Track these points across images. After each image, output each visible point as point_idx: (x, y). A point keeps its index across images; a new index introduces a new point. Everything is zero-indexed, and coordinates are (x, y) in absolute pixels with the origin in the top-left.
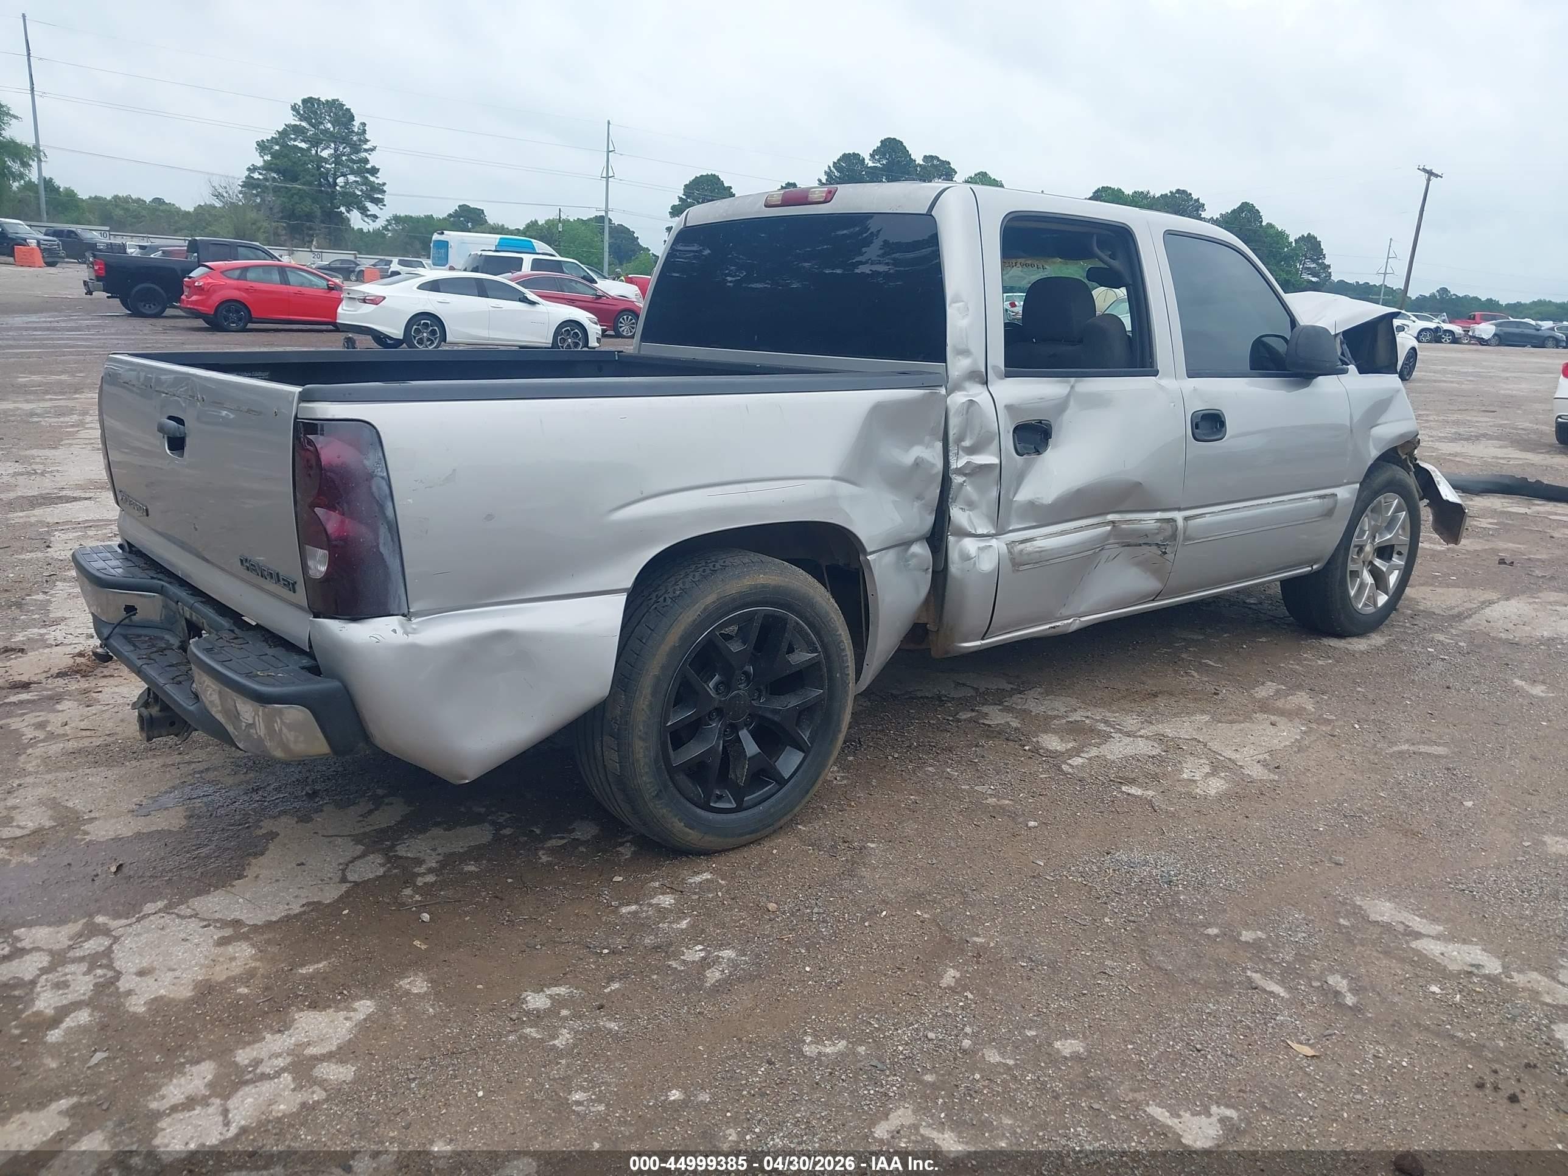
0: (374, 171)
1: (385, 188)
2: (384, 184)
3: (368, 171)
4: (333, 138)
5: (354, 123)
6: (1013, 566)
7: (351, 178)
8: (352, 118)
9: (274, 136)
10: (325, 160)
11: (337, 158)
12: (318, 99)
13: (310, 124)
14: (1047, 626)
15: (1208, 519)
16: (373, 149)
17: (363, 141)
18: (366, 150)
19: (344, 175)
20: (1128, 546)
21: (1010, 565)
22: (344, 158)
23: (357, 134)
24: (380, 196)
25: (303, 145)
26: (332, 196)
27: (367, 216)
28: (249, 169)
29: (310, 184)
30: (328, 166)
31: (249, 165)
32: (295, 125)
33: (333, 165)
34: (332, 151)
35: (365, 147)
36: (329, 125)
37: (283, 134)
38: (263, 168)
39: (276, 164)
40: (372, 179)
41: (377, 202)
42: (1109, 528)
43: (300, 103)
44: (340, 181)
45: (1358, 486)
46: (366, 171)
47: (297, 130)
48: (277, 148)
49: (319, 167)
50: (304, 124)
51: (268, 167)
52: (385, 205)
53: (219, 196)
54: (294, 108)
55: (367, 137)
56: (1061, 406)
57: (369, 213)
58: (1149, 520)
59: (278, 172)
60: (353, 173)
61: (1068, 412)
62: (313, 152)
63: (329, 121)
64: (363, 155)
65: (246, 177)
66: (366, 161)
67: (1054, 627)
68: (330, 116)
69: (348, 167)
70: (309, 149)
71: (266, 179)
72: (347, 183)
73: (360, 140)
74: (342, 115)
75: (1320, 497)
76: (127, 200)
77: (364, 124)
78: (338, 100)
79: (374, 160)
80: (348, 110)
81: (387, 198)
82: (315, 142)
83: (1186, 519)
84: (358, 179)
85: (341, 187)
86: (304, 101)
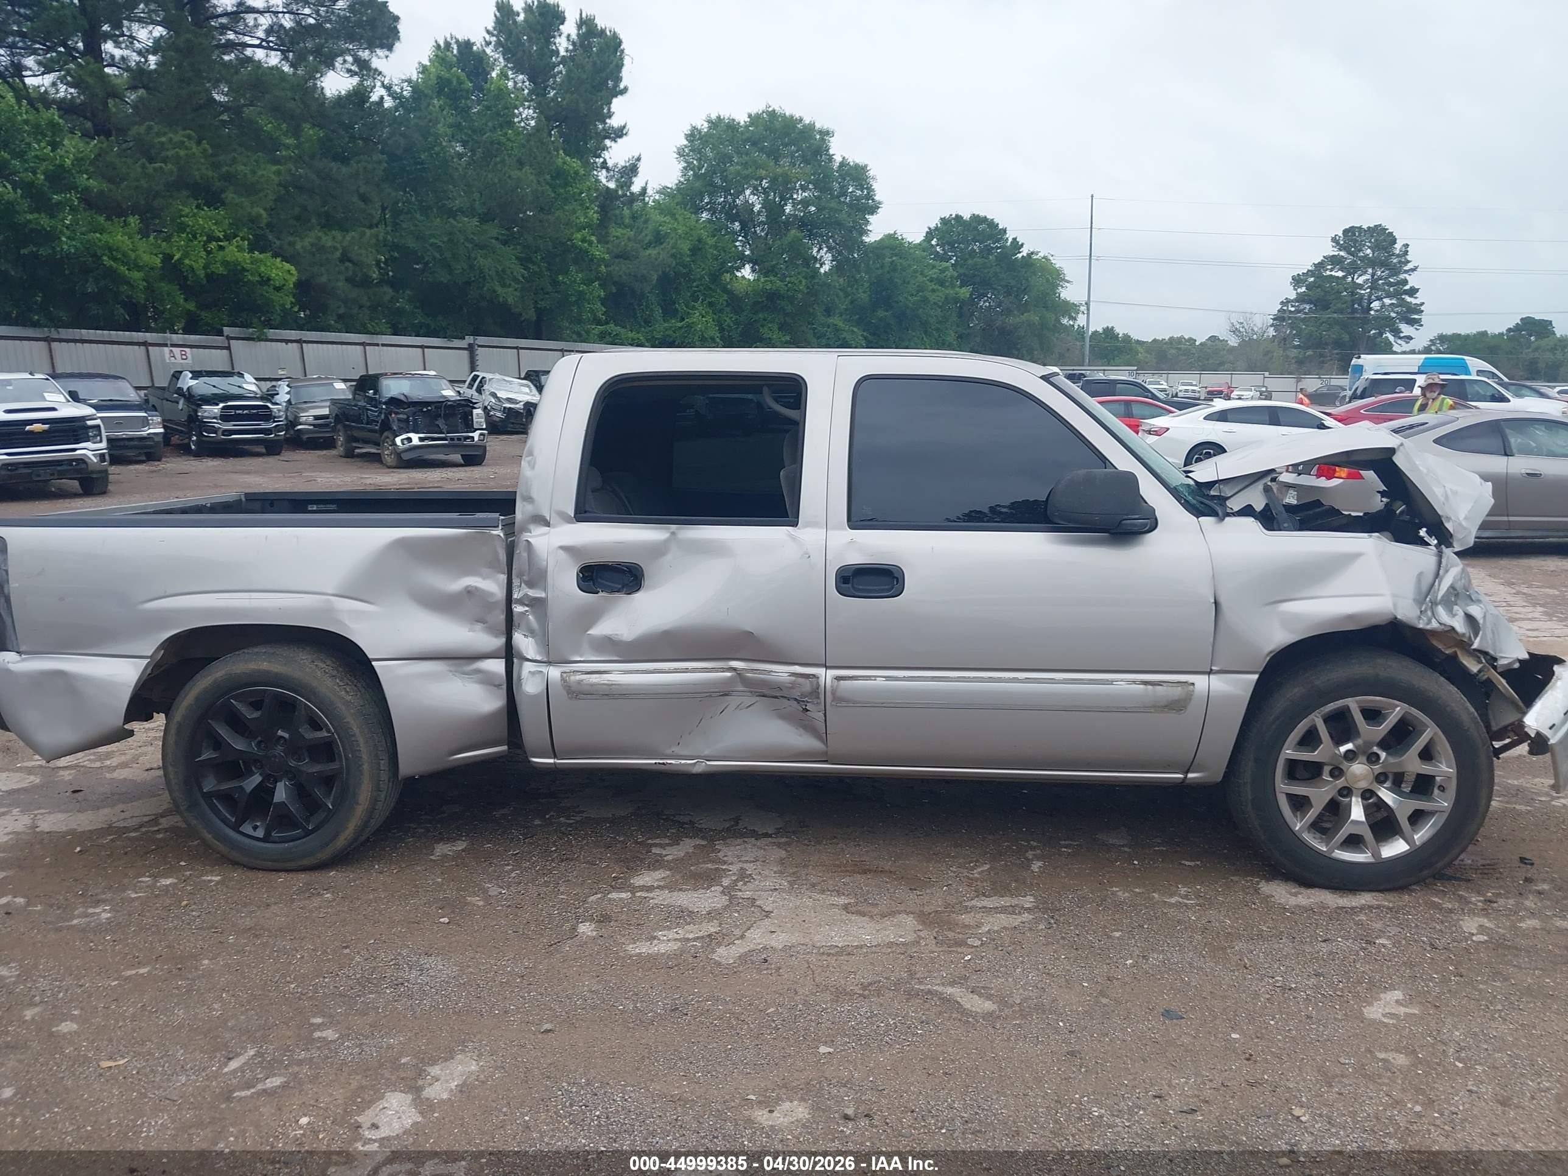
0: (1413, 292)
1: (1422, 308)
2: (1423, 304)
3: (1407, 292)
4: (1372, 263)
5: (1396, 246)
6: (568, 693)
7: (1387, 301)
8: (1394, 241)
9: (1310, 268)
10: (1361, 287)
11: (1374, 284)
12: (1360, 228)
13: (1349, 253)
14: (654, 761)
15: (880, 682)
16: (1414, 270)
17: (1403, 263)
18: (1406, 272)
19: (1379, 299)
20: (764, 696)
21: (566, 694)
22: (1381, 282)
23: (1398, 256)
24: (1416, 317)
25: (1340, 274)
26: (1366, 321)
27: (1400, 338)
28: (1282, 303)
29: (1341, 311)
30: (1363, 292)
31: (1283, 299)
32: (1333, 256)
33: (1368, 290)
34: (1369, 277)
35: (1406, 268)
36: (1369, 251)
37: (1320, 266)
38: (1296, 300)
39: (1309, 295)
40: (1409, 299)
41: (1412, 322)
42: (729, 674)
43: (1340, 234)
44: (1376, 305)
45: (1256, 677)
46: (1402, 291)
47: (1334, 261)
48: (1312, 279)
49: (1353, 294)
50: (1342, 253)
51: (1301, 299)
52: (1422, 325)
53: (1235, 331)
54: (1334, 240)
55: (1409, 258)
56: (657, 551)
57: (1402, 335)
58: (781, 672)
59: (1309, 302)
60: (1389, 296)
61: (669, 557)
62: (1350, 279)
63: (1369, 247)
64: (1402, 276)
65: (1279, 311)
66: (1405, 282)
67: (664, 764)
68: (1370, 242)
69: (1384, 290)
70: (1345, 277)
71: (1298, 311)
72: (1383, 306)
73: (1400, 262)
74: (1382, 238)
75: (1145, 683)
76: (1180, 340)
77: (1407, 246)
78: (1380, 225)
79: (1413, 281)
80: (1391, 234)
81: (1424, 318)
82: (1352, 270)
83: (839, 678)
84: (1394, 301)
85: (1377, 311)
86: (1345, 232)
